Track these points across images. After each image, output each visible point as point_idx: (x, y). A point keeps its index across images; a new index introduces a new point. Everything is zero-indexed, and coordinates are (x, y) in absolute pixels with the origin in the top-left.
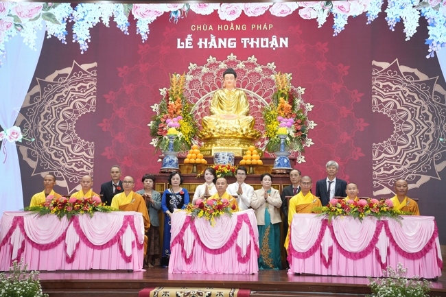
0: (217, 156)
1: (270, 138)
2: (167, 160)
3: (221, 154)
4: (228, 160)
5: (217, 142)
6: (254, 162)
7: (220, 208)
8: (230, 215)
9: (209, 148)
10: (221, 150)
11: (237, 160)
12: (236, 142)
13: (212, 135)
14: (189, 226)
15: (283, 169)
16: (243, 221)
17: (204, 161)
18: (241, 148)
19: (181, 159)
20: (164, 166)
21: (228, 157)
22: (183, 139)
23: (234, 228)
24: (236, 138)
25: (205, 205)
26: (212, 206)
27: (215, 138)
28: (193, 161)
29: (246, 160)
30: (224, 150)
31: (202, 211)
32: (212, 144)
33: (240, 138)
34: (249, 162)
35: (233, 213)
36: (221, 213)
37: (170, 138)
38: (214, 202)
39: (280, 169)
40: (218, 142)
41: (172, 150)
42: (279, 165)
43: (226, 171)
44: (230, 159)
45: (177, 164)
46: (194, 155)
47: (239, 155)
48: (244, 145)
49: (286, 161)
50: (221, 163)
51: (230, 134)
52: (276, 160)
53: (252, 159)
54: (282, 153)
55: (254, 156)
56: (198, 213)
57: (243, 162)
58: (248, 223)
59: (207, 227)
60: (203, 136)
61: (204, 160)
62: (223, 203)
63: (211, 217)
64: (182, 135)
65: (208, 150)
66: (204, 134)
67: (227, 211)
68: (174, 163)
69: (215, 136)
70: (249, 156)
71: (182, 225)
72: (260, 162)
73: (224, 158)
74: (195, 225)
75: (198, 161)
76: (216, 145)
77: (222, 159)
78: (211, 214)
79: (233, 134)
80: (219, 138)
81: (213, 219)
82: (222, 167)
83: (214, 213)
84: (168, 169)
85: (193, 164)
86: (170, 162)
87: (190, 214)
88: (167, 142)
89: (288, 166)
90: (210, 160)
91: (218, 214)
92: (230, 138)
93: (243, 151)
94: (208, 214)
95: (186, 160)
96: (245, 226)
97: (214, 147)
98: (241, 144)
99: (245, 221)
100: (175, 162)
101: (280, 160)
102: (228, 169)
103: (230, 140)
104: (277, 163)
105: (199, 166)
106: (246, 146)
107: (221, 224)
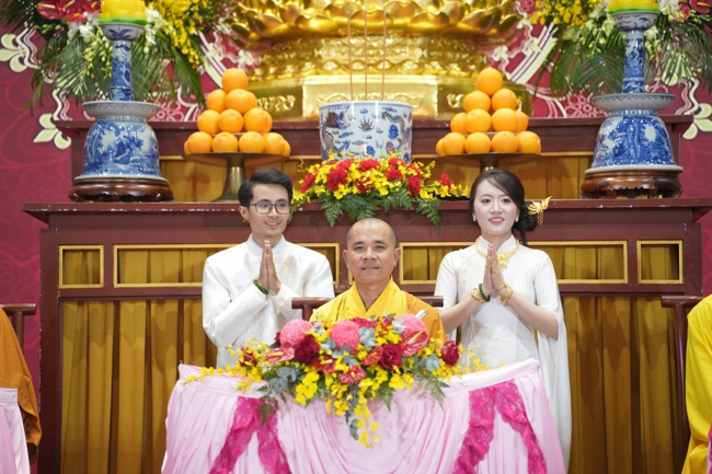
0: (334, 120)
1: (562, 28)
2: (109, 139)
3: (353, 111)
4: (385, 138)
5: (322, 52)
6: (505, 140)
7: (390, 358)
8: (438, 390)
9: (287, 79)
10: (352, 88)
11: (425, 132)
12: (405, 53)
13: (301, 19)
14: (254, 444)
15: (636, 173)
16: (498, 417)
17: (276, 142)
18: (431, 79)
19: (170, 136)
20: (95, 166)
21: (386, 125)
22: (164, 39)
23: (456, 446)
24: (406, 32)
25: (325, 348)
26: (354, 352)
27: (317, 36)
28: (226, 142)
29: (467, 133)
30: (366, 88)
31: (312, 376)
32: (299, 63)
33: (427, 33)
34: (479, 141)
35: (452, 379)
36: (396, 382)
37: (114, 37)
38: (365, 334)
39: (626, 173)
40: (329, 52)
41: (127, 93)
42: (619, 153)
43: (382, 185)
44: (393, 132)
45: (153, 157)
46: (231, 115)
47: (429, 108)
48: (445, 63)
49: (650, 134)
50: (358, 153)
51: (380, 15)
52: (605, 130)
53: (492, 130)
54: (631, 99)
55: (504, 113)
56: (292, 385)
57: (451, 142)
58: (522, 424)
59: (334, 444)
60: (258, 25)
61: (275, 137)
62: (405, 336)
63: (353, 403)
64: (161, 22)
65: (285, 92)
66: (259, 14)
67: (421, 371)
68: (139, 154)
69: (315, 25)
70: (478, 114)
71: (217, 438)
72: (530, 140)
73: (366, 127)
74: (281, 437)
75: (252, 141)
76: (319, 66)
77: (358, 134)
78: (353, 387)
79: (396, 14)
80: (333, 34)
81: (362, 411)
82: (365, 167)
83: (365, 384)
84: (113, 181)
85: (228, 159)
86: (121, 148)
87: (254, 389)
88: (89, 55)
89: (664, 157)
90: (306, 136)
91: (385, 385)
92: (376, 32)
93: (444, 91)
94: (337, 390)
95: (199, 140)
96: (504, 436)
97: (310, 78)
98: (430, 59)
99: (507, 418)
100: (146, 147)
101: (622, 128)
102: (391, 179)
103: (376, 42)
104: (611, 144)
105: (253, 166)
106: (455, 69)
107: (395, 432)
